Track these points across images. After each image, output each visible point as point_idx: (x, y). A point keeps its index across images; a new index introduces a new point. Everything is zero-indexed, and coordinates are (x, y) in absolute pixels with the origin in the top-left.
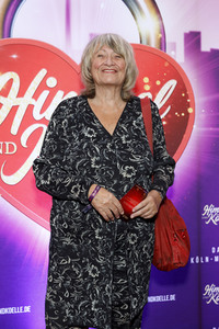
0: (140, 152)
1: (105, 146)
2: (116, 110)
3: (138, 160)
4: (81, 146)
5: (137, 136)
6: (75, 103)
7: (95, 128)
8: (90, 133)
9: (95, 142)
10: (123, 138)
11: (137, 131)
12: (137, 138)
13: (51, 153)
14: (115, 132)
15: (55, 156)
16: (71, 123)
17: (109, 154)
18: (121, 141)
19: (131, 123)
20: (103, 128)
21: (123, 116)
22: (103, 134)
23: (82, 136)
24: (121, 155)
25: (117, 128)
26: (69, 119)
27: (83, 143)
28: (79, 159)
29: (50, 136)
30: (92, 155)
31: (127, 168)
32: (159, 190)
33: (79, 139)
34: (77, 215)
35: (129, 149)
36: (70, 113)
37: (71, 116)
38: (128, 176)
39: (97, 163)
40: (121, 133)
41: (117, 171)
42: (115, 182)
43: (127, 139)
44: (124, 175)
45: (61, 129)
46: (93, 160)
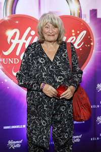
0: (66, 69)
1: (49, 67)
2: (55, 49)
6: (35, 45)
7: (44, 58)
8: (42, 60)
9: (44, 65)
10: (58, 63)
11: (64, 59)
12: (64, 62)
13: (24, 70)
14: (54, 60)
15: (26, 71)
16: (33, 56)
17: (51, 71)
18: (56, 64)
19: (61, 55)
20: (48, 58)
21: (58, 52)
22: (48, 61)
23: (38, 62)
25: (55, 58)
26: (32, 54)
27: (39, 66)
28: (37, 73)
29: (24, 62)
30: (43, 71)
31: (59, 77)
32: (74, 86)
33: (37, 64)
34: (36, 98)
35: (60, 69)
36: (33, 51)
37: (33, 52)
38: (60, 81)
39: (45, 75)
40: (57, 60)
41: (54, 79)
42: (53, 84)
43: (59, 63)
44: (58, 81)
45: (29, 59)
46: (43, 74)
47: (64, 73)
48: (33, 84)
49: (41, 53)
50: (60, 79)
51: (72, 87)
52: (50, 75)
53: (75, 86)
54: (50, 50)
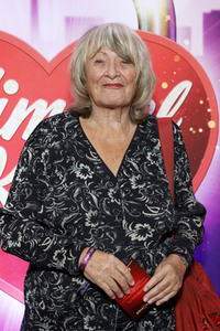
0: (158, 201)
1: (105, 193)
2: (123, 138)
3: (155, 213)
4: (70, 193)
5: (153, 177)
6: (62, 123)
7: (91, 164)
8: (84, 172)
9: (92, 187)
10: (133, 180)
11: (153, 168)
12: (153, 180)
13: (23, 200)
14: (120, 171)
15: (28, 205)
16: (53, 156)
17: (112, 206)
18: (129, 185)
19: (143, 157)
20: (103, 164)
21: (133, 146)
22: (102, 175)
23: (72, 177)
24: (130, 207)
25: (124, 164)
26: (52, 150)
27: (74, 188)
28: (68, 213)
29: (23, 175)
30: (87, 206)
31: (138, 226)
32: (182, 254)
33: (68, 182)
34: (59, 293)
35: (142, 198)
36: (55, 139)
37: (56, 144)
38: (141, 239)
39: (93, 220)
40: (129, 172)
41: (121, 232)
42: (118, 248)
43: (138, 182)
44: (134, 237)
45: (40, 166)
46: (88, 215)
47: (154, 213)
48: (54, 248)
49: (79, 147)
50: (143, 232)
51: (175, 258)
52: (109, 220)
53: (186, 256)
54: (111, 141)
